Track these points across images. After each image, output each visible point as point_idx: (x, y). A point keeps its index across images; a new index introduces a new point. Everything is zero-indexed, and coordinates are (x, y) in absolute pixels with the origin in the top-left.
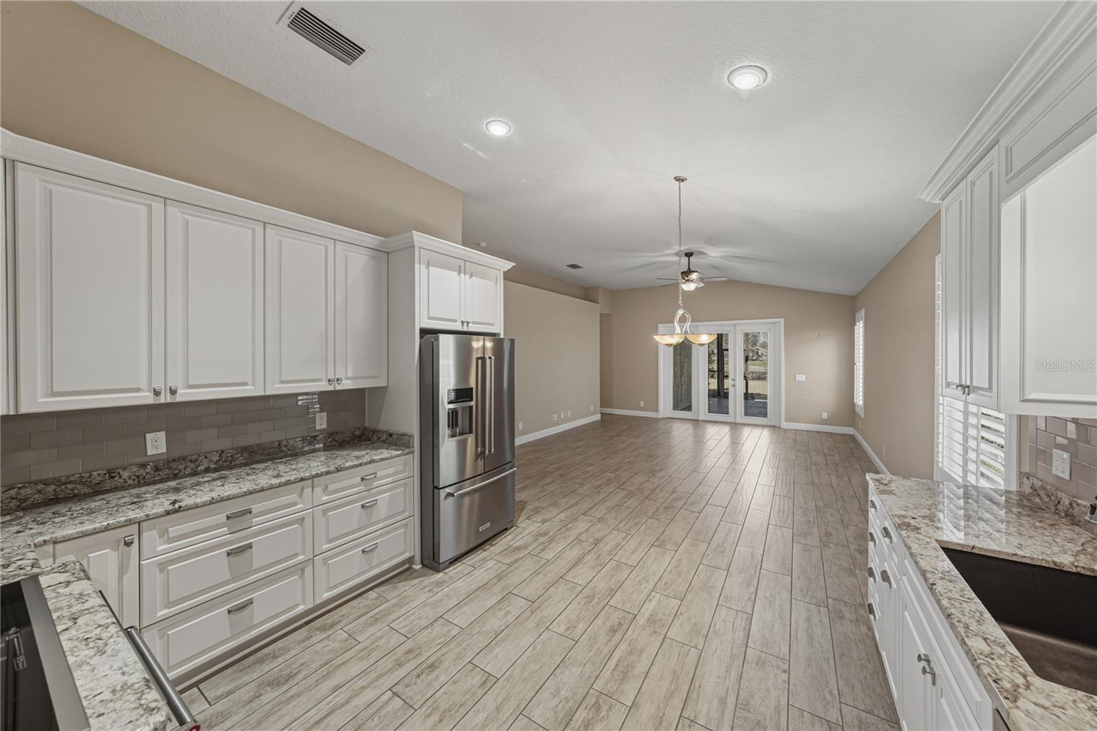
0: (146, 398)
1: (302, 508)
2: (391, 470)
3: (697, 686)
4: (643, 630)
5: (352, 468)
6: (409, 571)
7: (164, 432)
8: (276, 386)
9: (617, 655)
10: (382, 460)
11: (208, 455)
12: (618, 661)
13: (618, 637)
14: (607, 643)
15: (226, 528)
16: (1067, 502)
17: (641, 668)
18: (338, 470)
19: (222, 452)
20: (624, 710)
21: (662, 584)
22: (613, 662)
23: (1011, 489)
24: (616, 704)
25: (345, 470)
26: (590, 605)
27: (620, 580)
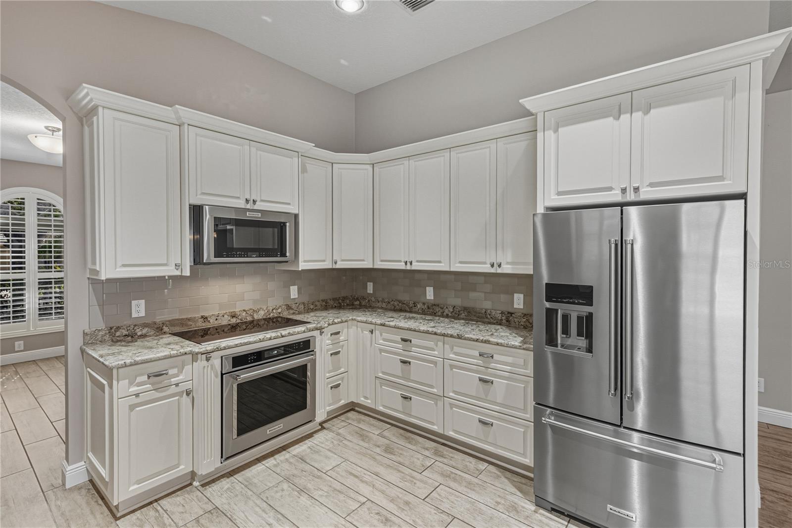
0: (401, 266)
1: (436, 354)
2: (509, 359)
5: (470, 340)
6: (528, 481)
7: (432, 288)
8: (457, 265)
10: (498, 344)
11: (448, 307)
15: (401, 346)
18: (459, 337)
19: (454, 307)
25: (464, 339)
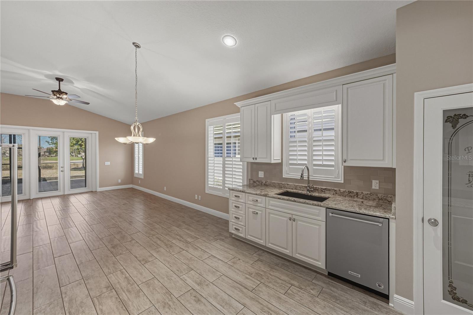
3: (240, 282)
4: (203, 289)
9: (214, 303)
12: (219, 304)
13: (203, 300)
14: (205, 305)
16: (265, 182)
17: (226, 297)
20: (245, 309)
21: (177, 272)
22: (218, 306)
23: (245, 184)
24: (242, 312)
26: (172, 306)
27: (161, 287)
